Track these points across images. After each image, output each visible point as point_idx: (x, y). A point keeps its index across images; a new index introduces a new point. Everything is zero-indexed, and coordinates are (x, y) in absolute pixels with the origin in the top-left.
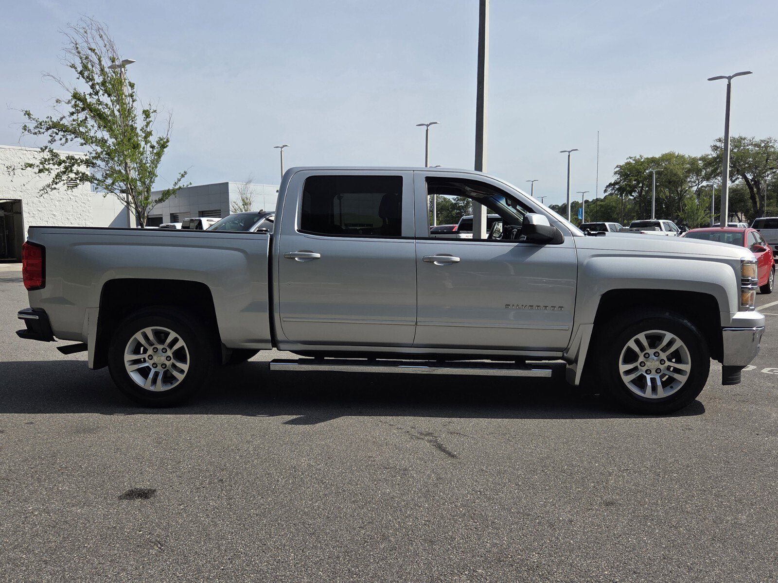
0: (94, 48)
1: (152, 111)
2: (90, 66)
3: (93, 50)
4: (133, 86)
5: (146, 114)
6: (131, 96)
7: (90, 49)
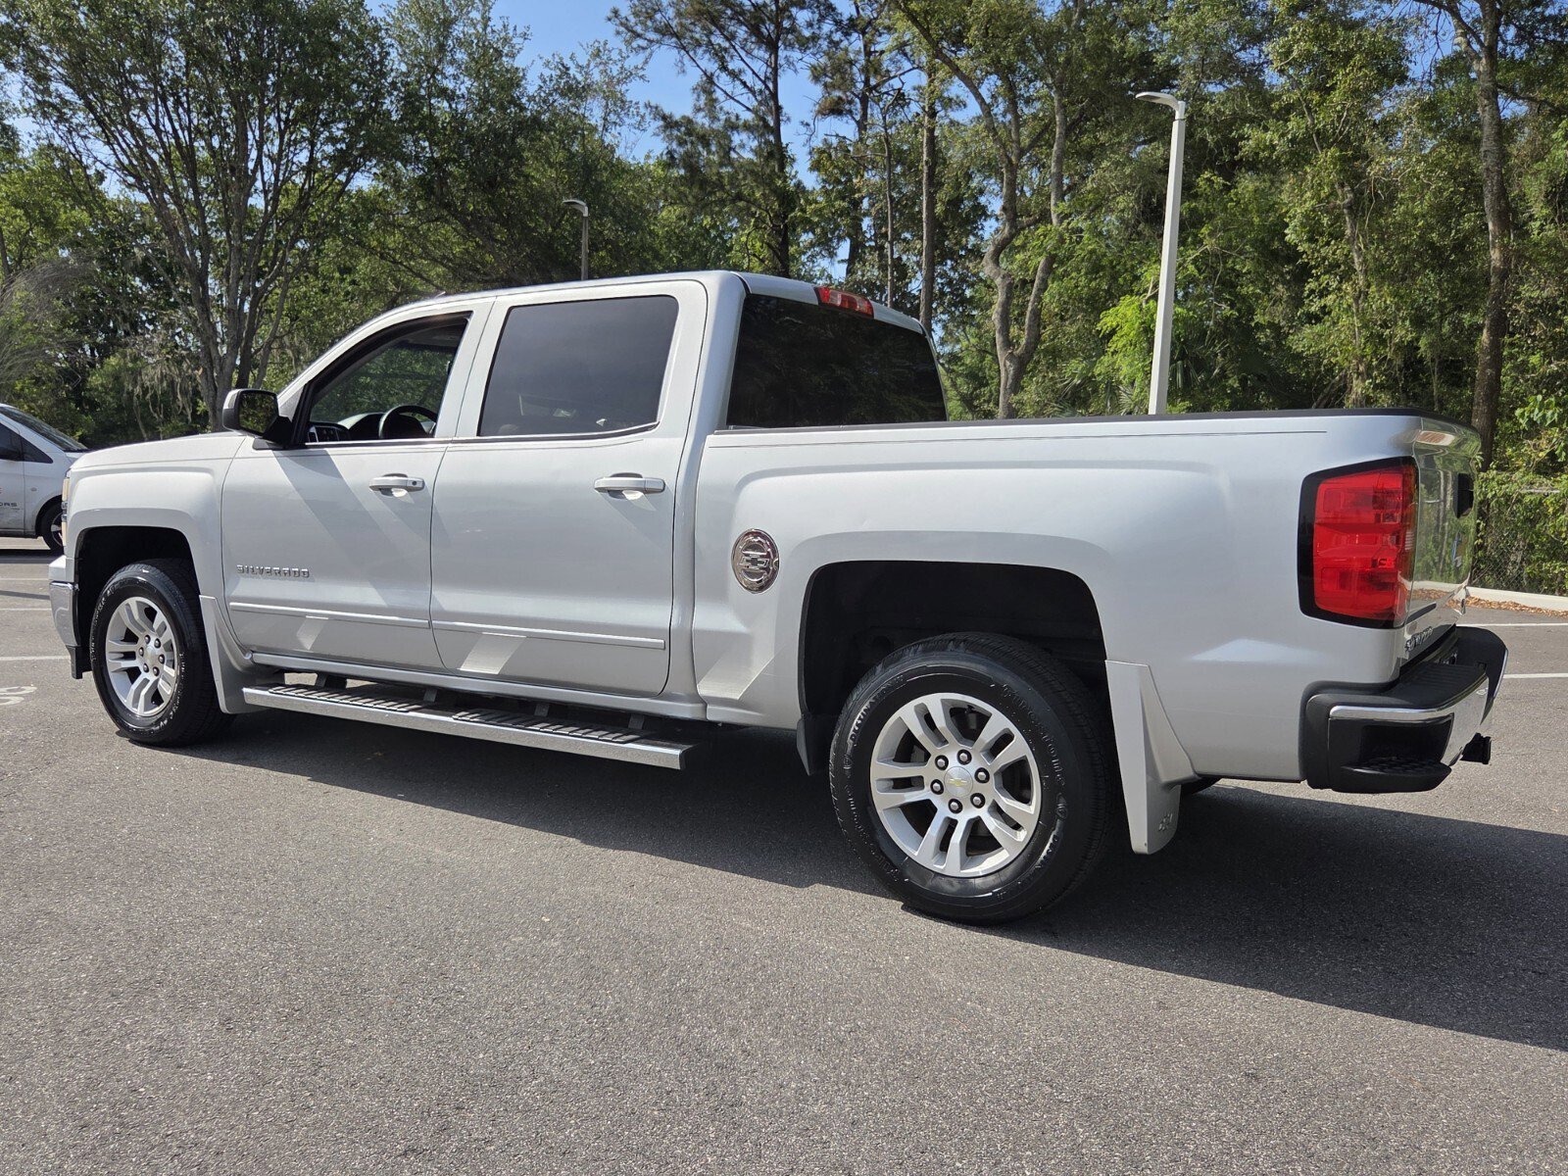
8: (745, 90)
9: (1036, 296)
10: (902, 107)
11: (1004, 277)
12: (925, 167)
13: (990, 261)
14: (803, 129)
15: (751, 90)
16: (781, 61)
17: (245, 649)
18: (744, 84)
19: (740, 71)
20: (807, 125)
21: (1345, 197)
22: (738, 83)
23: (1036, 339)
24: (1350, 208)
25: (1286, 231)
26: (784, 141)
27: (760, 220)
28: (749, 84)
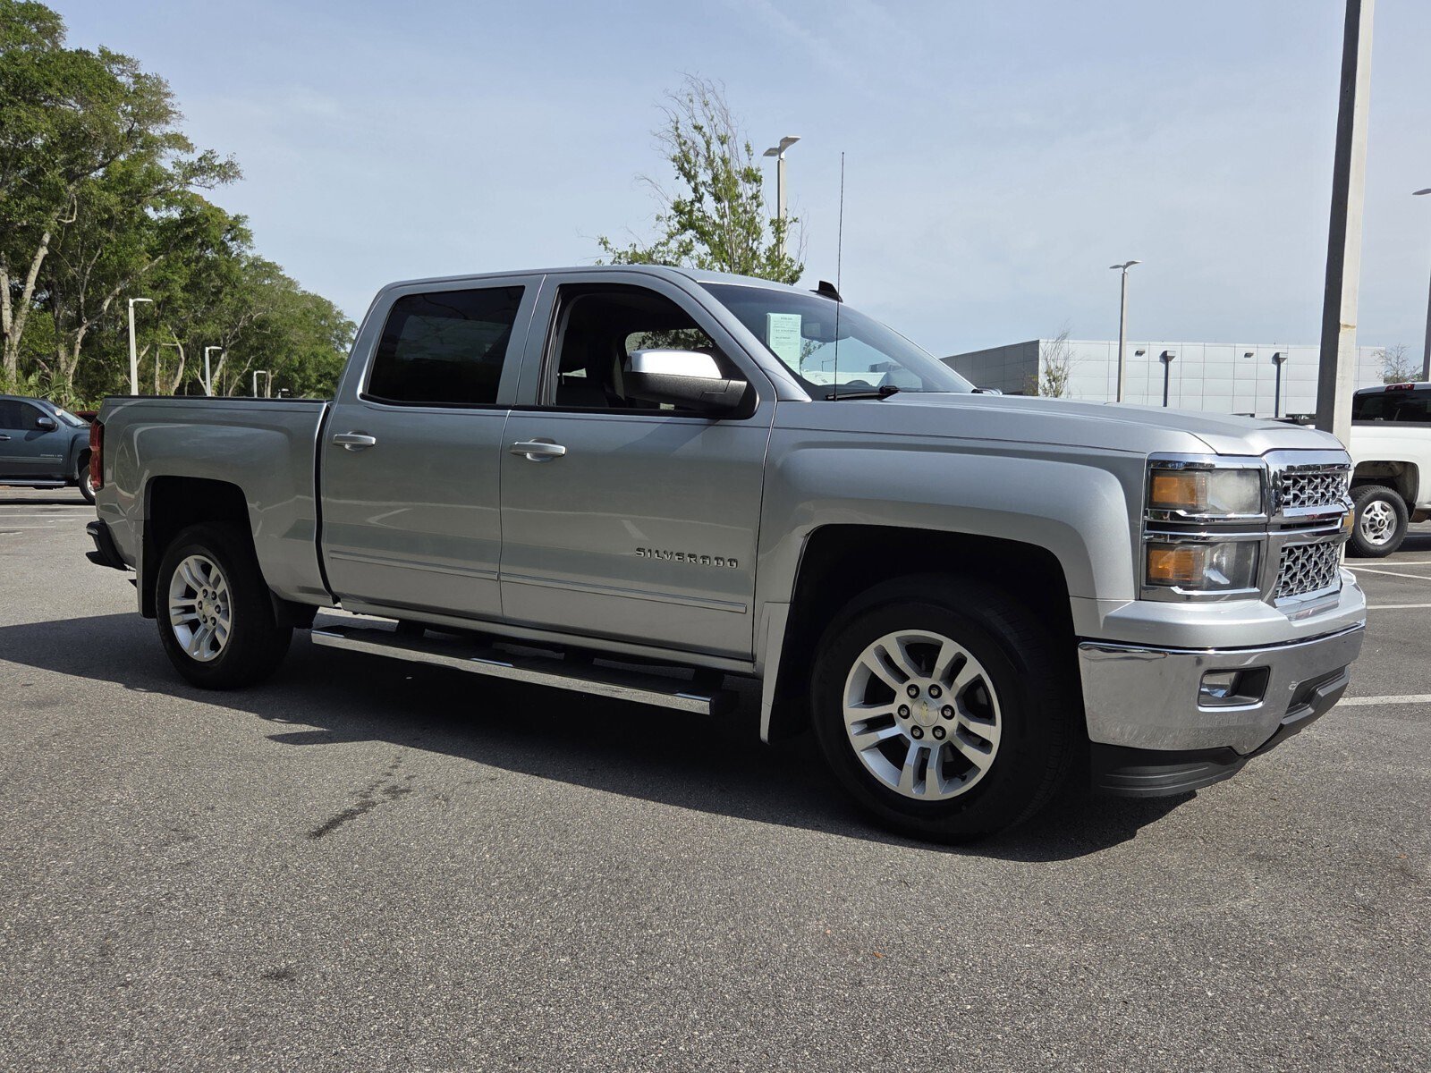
0: (701, 125)
1: (789, 220)
2: (692, 157)
3: (698, 128)
4: (760, 180)
5: (778, 225)
6: (755, 197)
7: (695, 127)
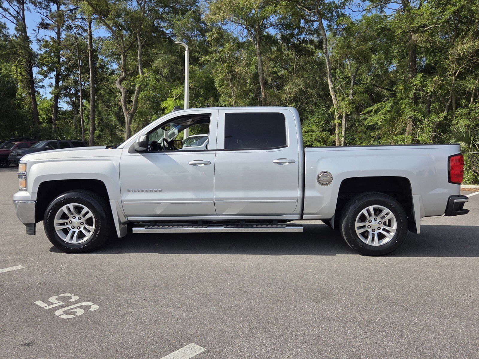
8: (10, 16)
9: (136, 96)
10: (70, 30)
11: (123, 89)
12: (89, 52)
13: (118, 84)
14: (34, 32)
15: (13, 16)
16: (25, 8)
17: (126, 216)
18: (10, 14)
19: (8, 9)
20: (35, 31)
21: (229, 76)
22: (7, 12)
23: (136, 108)
24: (230, 79)
25: (215, 84)
26: (28, 35)
27: (20, 62)
28: (11, 13)
